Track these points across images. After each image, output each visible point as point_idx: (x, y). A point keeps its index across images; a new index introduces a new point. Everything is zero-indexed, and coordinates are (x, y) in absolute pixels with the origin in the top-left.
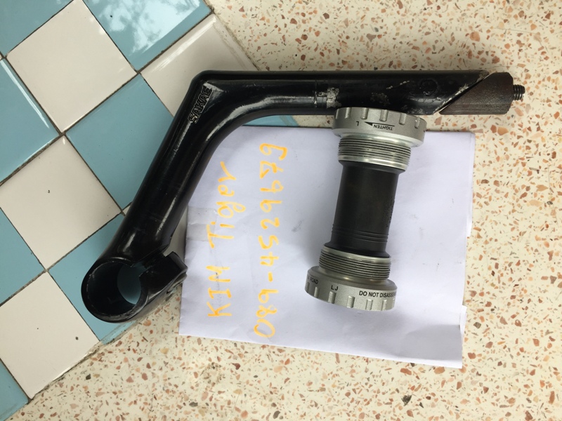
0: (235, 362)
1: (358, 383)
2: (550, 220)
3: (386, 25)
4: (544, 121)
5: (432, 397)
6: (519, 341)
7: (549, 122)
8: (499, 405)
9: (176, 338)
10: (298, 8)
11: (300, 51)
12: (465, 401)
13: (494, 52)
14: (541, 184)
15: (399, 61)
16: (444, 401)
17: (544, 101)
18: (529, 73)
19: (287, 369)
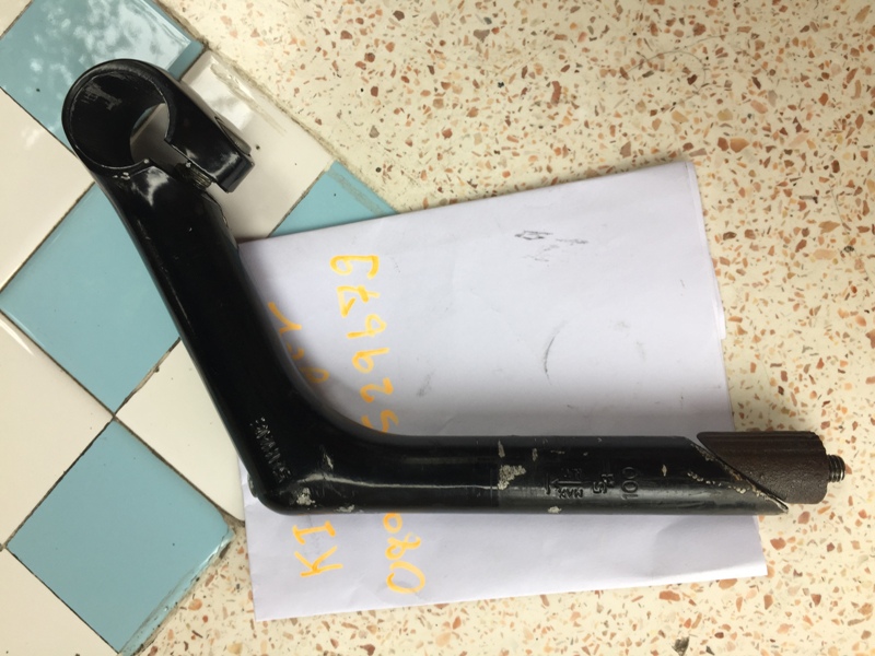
0: (365, 642)
1: (588, 636)
2: (856, 278)
3: (501, 10)
4: (805, 113)
5: (725, 632)
6: (854, 501)
7: (814, 114)
8: (846, 621)
9: (252, 622)
10: (349, 13)
11: (366, 81)
12: (785, 628)
13: (694, 17)
14: (825, 220)
15: (537, 65)
16: (748, 635)
17: (796, 80)
18: (760, 39)
19: (458, 636)
